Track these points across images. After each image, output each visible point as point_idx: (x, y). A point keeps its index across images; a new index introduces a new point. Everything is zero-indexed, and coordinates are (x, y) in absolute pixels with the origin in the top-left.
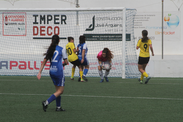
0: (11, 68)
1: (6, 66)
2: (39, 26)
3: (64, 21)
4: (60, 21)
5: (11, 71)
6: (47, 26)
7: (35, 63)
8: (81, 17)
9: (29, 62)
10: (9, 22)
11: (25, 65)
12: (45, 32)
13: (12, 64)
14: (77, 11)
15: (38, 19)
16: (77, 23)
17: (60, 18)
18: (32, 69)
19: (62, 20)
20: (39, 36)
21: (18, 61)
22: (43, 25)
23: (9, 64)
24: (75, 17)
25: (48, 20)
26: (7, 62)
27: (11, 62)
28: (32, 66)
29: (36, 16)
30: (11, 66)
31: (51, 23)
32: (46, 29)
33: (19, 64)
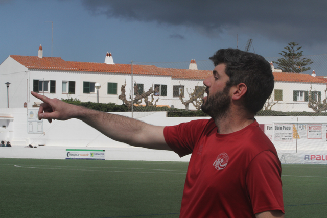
0: (311, 159)
1: (308, 158)
5: (311, 161)
9: (323, 156)
10: (311, 130)
11: (320, 158)
18: (324, 160)
21: (316, 155)
23: (310, 157)
26: (308, 156)
27: (311, 156)
28: (324, 158)
33: (317, 157)
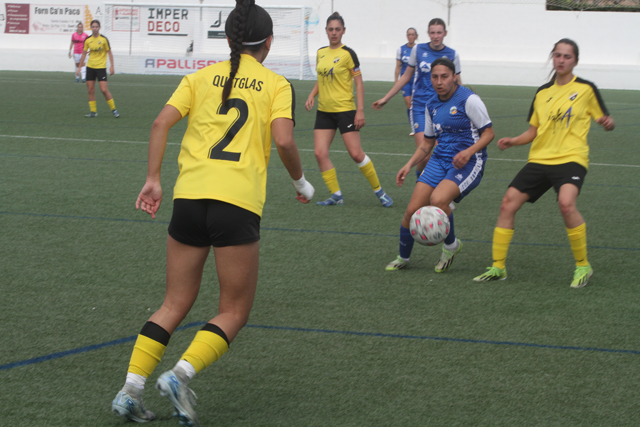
1: (153, 64)
2: (155, 20)
3: (185, 15)
4: (180, 16)
5: (159, 70)
6: (164, 21)
7: (186, 62)
8: (206, 14)
9: (179, 61)
10: (120, 16)
11: (175, 64)
12: (162, 28)
13: (160, 62)
14: (201, 7)
15: (155, 13)
16: (201, 19)
17: (180, 12)
18: (182, 68)
19: (183, 15)
20: (154, 32)
21: (166, 60)
22: (159, 20)
23: (156, 62)
24: (197, 14)
25: (167, 15)
26: (153, 60)
27: (159, 60)
28: (183, 64)
29: (152, 10)
30: (159, 65)
31: (170, 18)
32: (163, 24)
33: (168, 62)
